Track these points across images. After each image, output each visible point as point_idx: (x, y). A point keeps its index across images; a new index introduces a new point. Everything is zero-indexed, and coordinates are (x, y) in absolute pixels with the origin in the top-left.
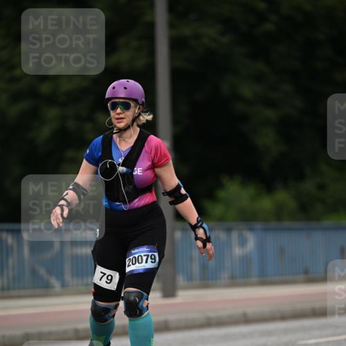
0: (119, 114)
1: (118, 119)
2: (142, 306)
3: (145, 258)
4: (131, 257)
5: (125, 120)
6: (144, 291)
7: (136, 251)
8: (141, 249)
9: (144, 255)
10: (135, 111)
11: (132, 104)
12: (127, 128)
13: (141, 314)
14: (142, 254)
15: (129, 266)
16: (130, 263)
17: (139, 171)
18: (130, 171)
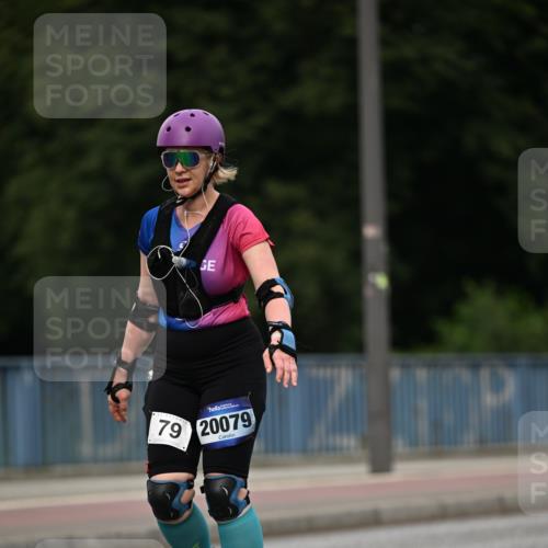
0: (180, 174)
1: (178, 181)
2: (236, 501)
3: (232, 421)
5: (191, 182)
6: (239, 476)
7: (216, 408)
8: (225, 406)
9: (231, 417)
11: (202, 156)
12: (196, 194)
13: (236, 512)
14: (227, 415)
15: (204, 434)
16: (208, 430)
17: (210, 265)
18: (194, 264)
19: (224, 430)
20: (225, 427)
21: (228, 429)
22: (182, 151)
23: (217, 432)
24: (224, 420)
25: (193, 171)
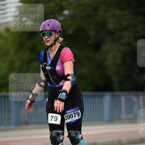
0: (47, 39)
1: (46, 41)
2: (78, 138)
3: (74, 115)
4: (67, 115)
5: (50, 41)
7: (69, 111)
8: (71, 111)
9: (73, 114)
10: (55, 36)
11: (53, 33)
14: (72, 113)
15: (66, 120)
16: (67, 118)
17: (58, 68)
18: (53, 68)
19: (71, 118)
20: (72, 117)
21: (73, 117)
22: (47, 32)
23: (70, 119)
24: (71, 115)
25: (50, 38)
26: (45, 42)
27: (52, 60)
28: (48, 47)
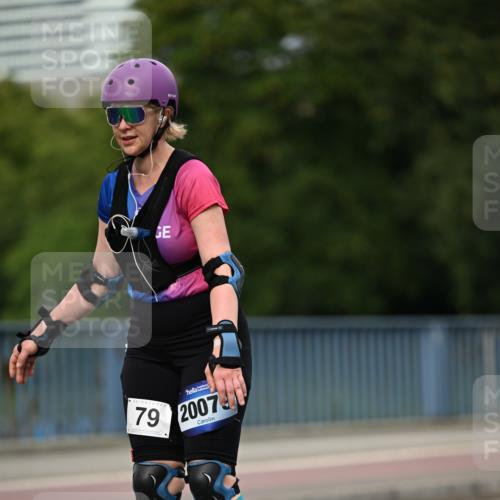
0: (125, 131)
1: (124, 139)
2: (221, 489)
3: (210, 404)
4: (187, 403)
5: (138, 139)
7: (193, 391)
8: (201, 387)
9: (209, 399)
10: (156, 121)
11: (148, 110)
12: (143, 154)
14: (205, 397)
15: (184, 420)
16: (187, 415)
17: (165, 232)
18: (146, 232)
19: (202, 414)
20: (203, 411)
21: (206, 412)
23: (196, 416)
24: (201, 403)
25: (138, 128)
26: (121, 143)
27: (142, 205)
28: (131, 158)
